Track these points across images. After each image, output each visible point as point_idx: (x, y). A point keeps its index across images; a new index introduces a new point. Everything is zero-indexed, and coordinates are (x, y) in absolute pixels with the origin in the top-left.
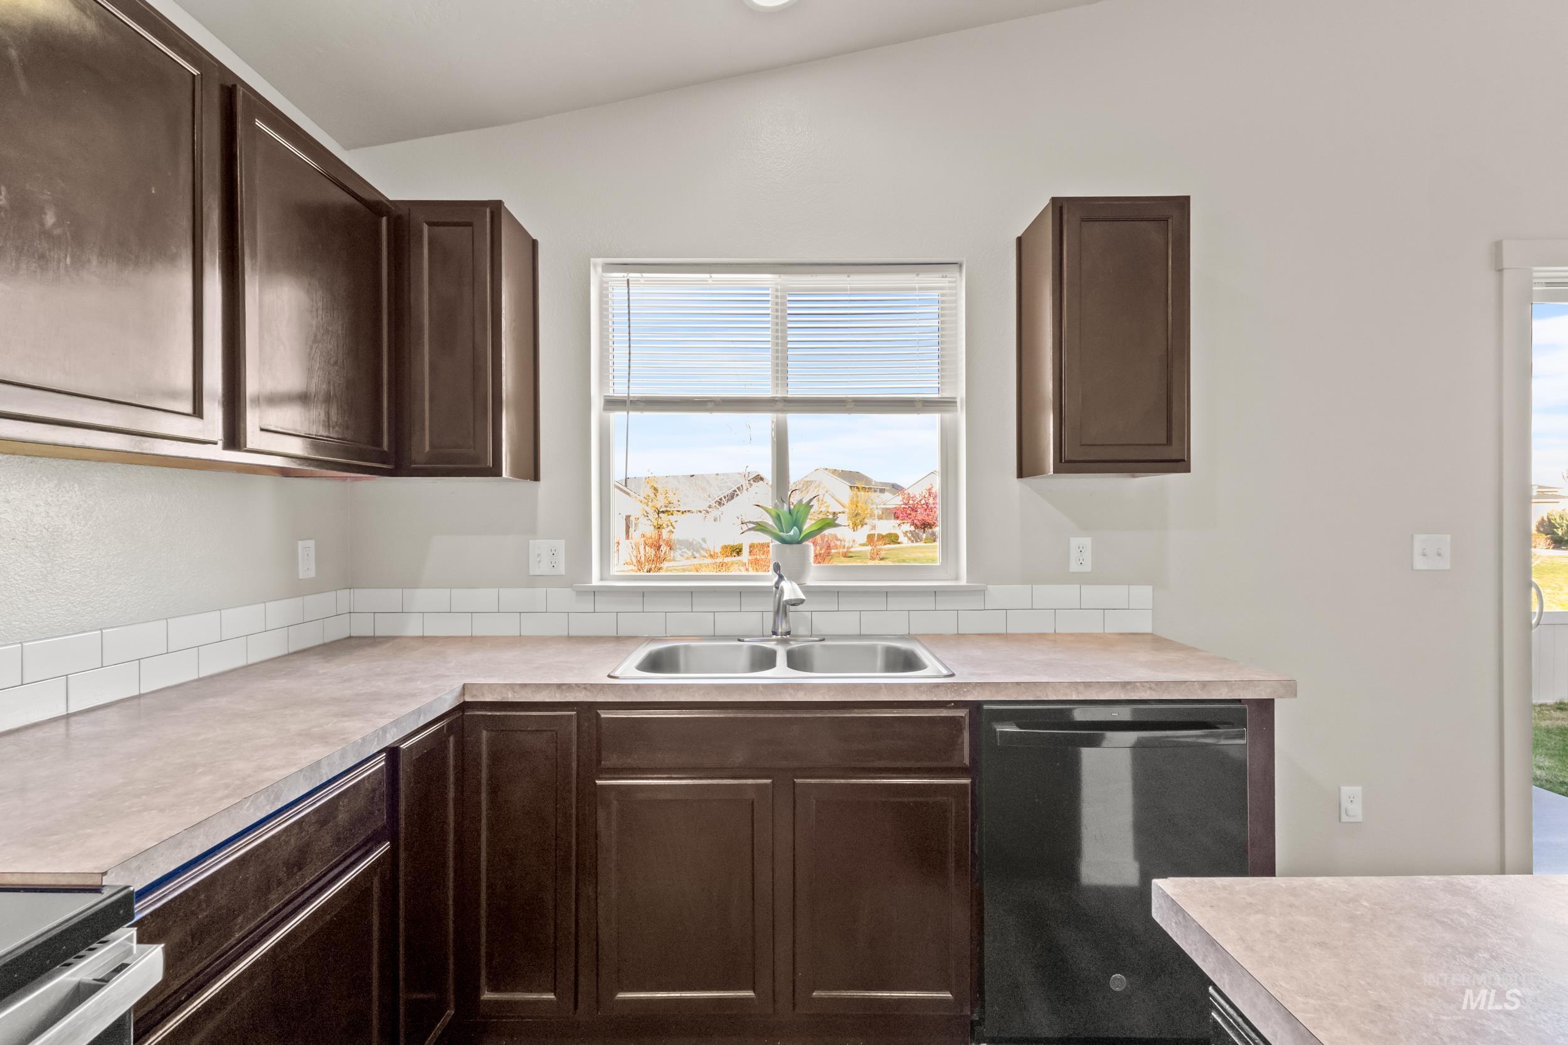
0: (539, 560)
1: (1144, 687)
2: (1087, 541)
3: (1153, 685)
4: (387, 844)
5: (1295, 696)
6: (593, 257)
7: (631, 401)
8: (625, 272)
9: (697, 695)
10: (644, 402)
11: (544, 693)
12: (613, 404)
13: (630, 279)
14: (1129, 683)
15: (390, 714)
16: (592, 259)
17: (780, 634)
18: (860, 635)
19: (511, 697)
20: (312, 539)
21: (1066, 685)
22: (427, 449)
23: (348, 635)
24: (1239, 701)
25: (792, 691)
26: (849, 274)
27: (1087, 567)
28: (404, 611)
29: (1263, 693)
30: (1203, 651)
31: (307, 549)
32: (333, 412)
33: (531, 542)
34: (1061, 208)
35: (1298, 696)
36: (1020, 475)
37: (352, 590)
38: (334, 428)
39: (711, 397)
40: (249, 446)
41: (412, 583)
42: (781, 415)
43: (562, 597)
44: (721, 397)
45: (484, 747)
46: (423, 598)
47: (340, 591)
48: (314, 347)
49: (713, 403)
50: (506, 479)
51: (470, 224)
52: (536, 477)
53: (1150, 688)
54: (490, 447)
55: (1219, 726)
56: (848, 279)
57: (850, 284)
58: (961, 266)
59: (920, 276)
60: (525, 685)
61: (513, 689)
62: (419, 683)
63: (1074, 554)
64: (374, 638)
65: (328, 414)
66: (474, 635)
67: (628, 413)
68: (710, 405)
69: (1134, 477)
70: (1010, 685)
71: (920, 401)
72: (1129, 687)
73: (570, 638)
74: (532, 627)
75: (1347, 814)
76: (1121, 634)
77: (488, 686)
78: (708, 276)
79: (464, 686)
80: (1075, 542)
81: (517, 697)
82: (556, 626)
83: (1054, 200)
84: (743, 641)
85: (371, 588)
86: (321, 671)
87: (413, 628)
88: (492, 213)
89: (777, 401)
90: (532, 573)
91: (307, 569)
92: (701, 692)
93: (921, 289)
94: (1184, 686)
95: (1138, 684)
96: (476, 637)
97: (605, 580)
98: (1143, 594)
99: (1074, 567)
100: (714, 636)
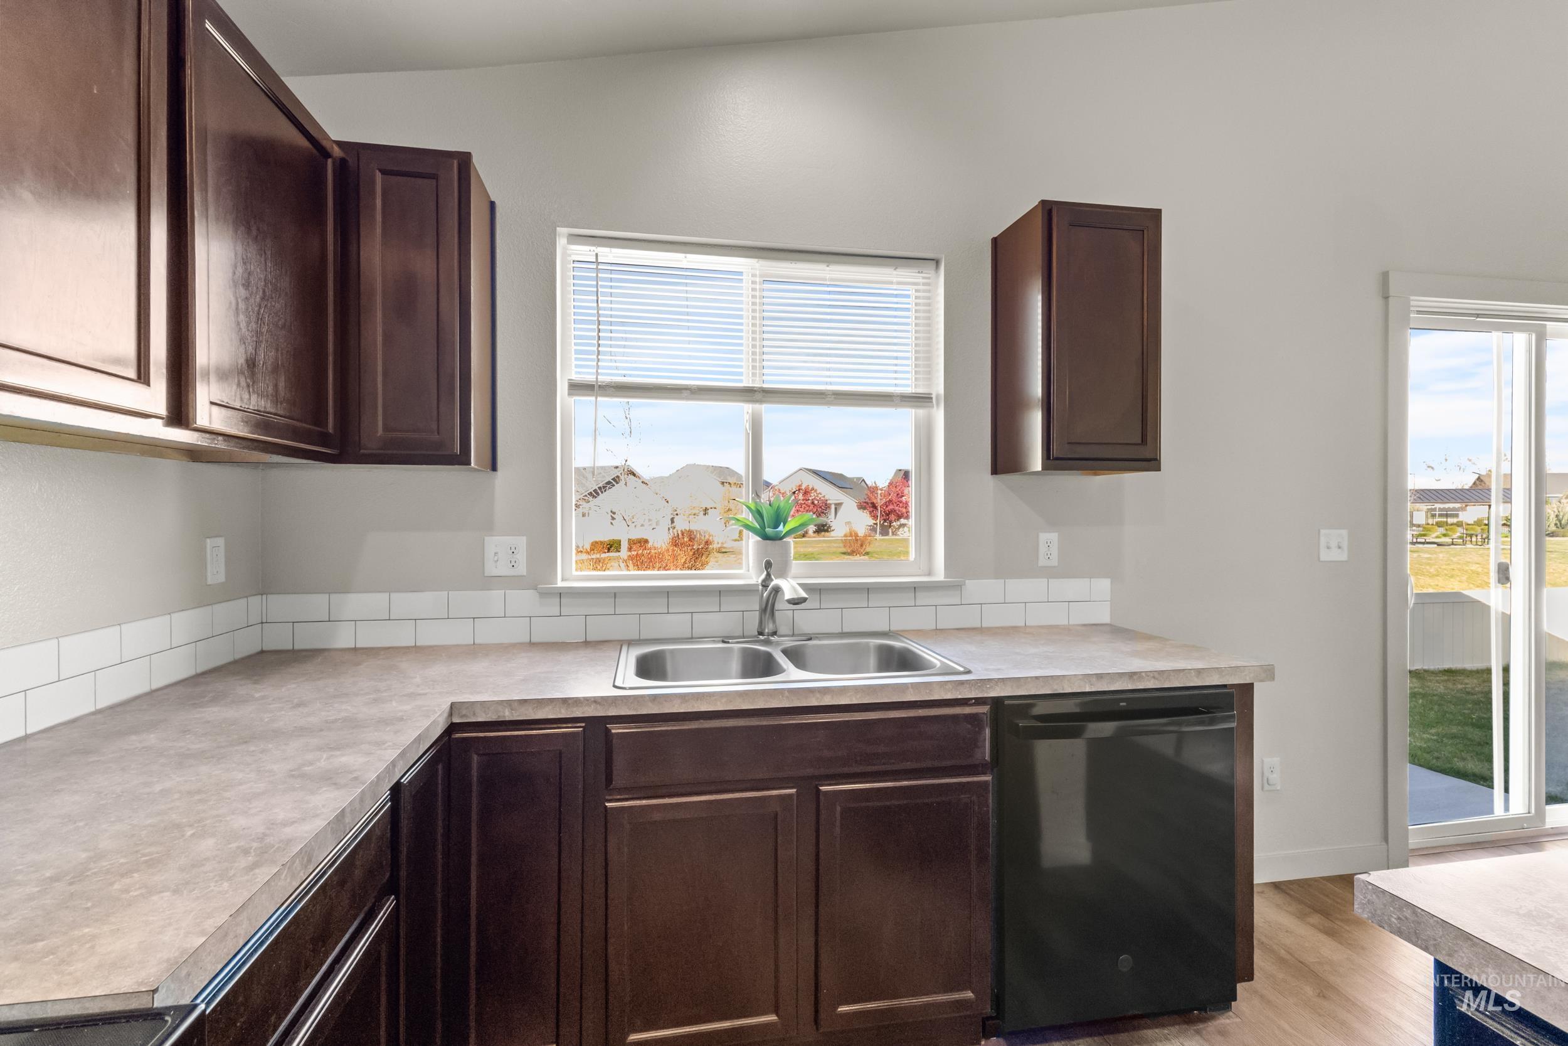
0: (496, 559)
1: (1148, 676)
2: (1053, 537)
3: (1156, 675)
4: (392, 898)
5: (1274, 679)
6: (559, 227)
7: (600, 386)
8: (593, 245)
9: (719, 703)
10: (613, 387)
11: (547, 709)
12: (576, 388)
13: (599, 254)
14: (1135, 673)
15: (390, 744)
16: (558, 228)
17: (766, 634)
18: (842, 633)
19: (508, 715)
20: (221, 536)
21: (1080, 677)
22: (380, 431)
23: (259, 649)
24: (1225, 686)
25: (818, 695)
26: (829, 263)
27: (1054, 562)
28: (331, 620)
29: (1248, 678)
30: (1170, 640)
31: (216, 549)
32: (282, 384)
33: (487, 539)
34: (1050, 212)
35: (1276, 679)
36: (995, 471)
37: (264, 597)
38: (281, 404)
39: (687, 385)
40: (196, 422)
41: (345, 588)
42: (757, 406)
43: (523, 600)
44: (697, 385)
45: (475, 773)
46: (356, 604)
47: (253, 597)
48: (263, 306)
49: (688, 391)
50: (475, 470)
51: (434, 177)
52: (494, 468)
53: (1154, 677)
54: (457, 432)
55: (1212, 710)
56: (828, 268)
57: (829, 274)
58: (937, 262)
59: (897, 270)
60: (525, 701)
61: (510, 705)
62: (394, 704)
63: (1043, 549)
64: (293, 651)
65: (276, 386)
66: (418, 644)
67: (596, 398)
68: (685, 394)
69: (1096, 474)
70: (1029, 679)
71: (898, 396)
72: (1135, 677)
73: (532, 645)
74: (488, 634)
75: (1268, 784)
76: (1084, 625)
77: (481, 704)
78: (682, 255)
79: (453, 705)
80: (1044, 537)
81: (514, 714)
82: (517, 632)
83: (1043, 203)
84: (728, 643)
85: (289, 593)
86: (257, 695)
87: (344, 639)
88: (459, 165)
89: (755, 391)
90: (487, 573)
91: (216, 573)
92: (724, 700)
93: (899, 283)
94: (1182, 674)
95: (1143, 674)
96: (420, 647)
97: (566, 580)
98: (1103, 585)
99: (1042, 562)
100: (692, 638)
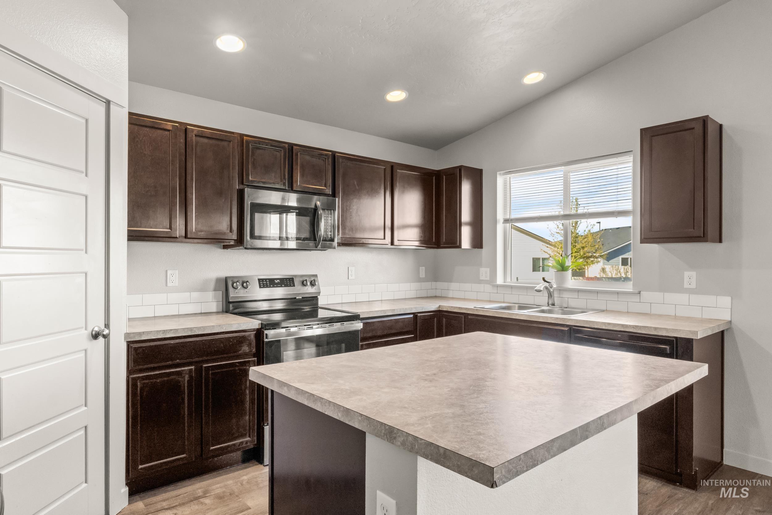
0: (482, 275)
1: (631, 327)
2: (693, 274)
3: (634, 327)
4: (413, 335)
7: (511, 220)
10: (515, 220)
11: (456, 309)
12: (506, 221)
16: (497, 172)
17: (550, 305)
19: (449, 310)
20: (424, 267)
21: (601, 323)
22: (444, 241)
23: (435, 295)
27: (693, 286)
29: (682, 335)
31: (422, 269)
33: (480, 269)
37: (436, 282)
40: (395, 244)
43: (489, 287)
47: (433, 282)
49: (537, 219)
51: (454, 174)
52: (482, 248)
54: (458, 239)
59: (618, 158)
60: (452, 307)
61: (449, 307)
63: (686, 279)
64: (441, 297)
66: (465, 298)
70: (581, 321)
71: (617, 212)
72: (625, 326)
73: (490, 301)
79: (440, 306)
80: (687, 274)
85: (440, 282)
87: (451, 295)
88: (459, 169)
90: (480, 279)
91: (422, 274)
94: (647, 328)
95: (628, 326)
97: (506, 283)
98: (726, 300)
99: (686, 286)
